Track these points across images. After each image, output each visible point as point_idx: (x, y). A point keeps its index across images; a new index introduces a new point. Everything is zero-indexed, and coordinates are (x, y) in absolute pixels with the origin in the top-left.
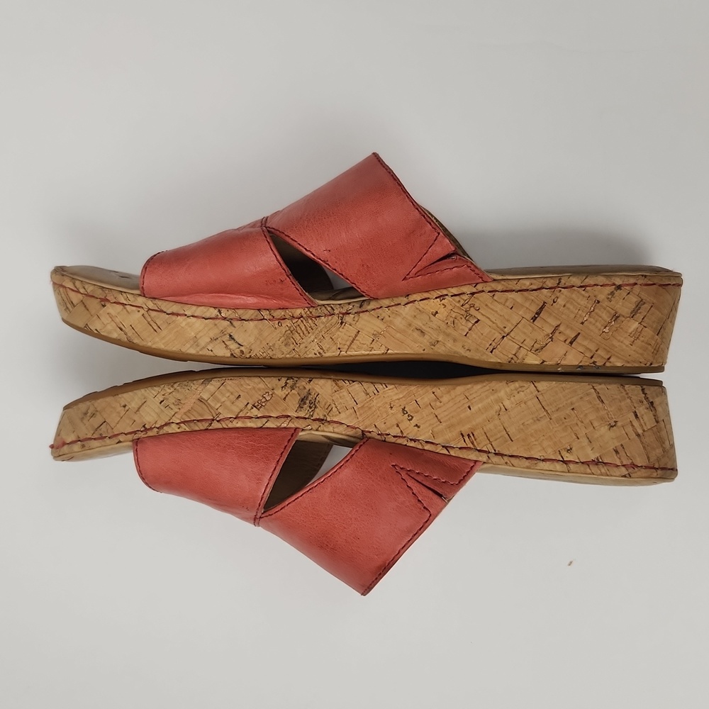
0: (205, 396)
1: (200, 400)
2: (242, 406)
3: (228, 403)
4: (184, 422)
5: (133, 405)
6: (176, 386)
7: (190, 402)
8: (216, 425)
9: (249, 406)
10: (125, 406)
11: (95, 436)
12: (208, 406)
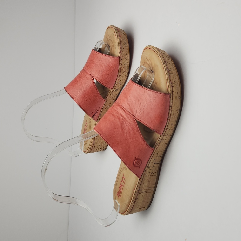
0: (125, 73)
1: (124, 72)
2: (121, 80)
3: (122, 77)
4: (121, 69)
5: (126, 57)
6: (128, 67)
7: (124, 69)
8: (119, 75)
9: (120, 81)
10: (126, 54)
11: (122, 47)
12: (123, 73)
